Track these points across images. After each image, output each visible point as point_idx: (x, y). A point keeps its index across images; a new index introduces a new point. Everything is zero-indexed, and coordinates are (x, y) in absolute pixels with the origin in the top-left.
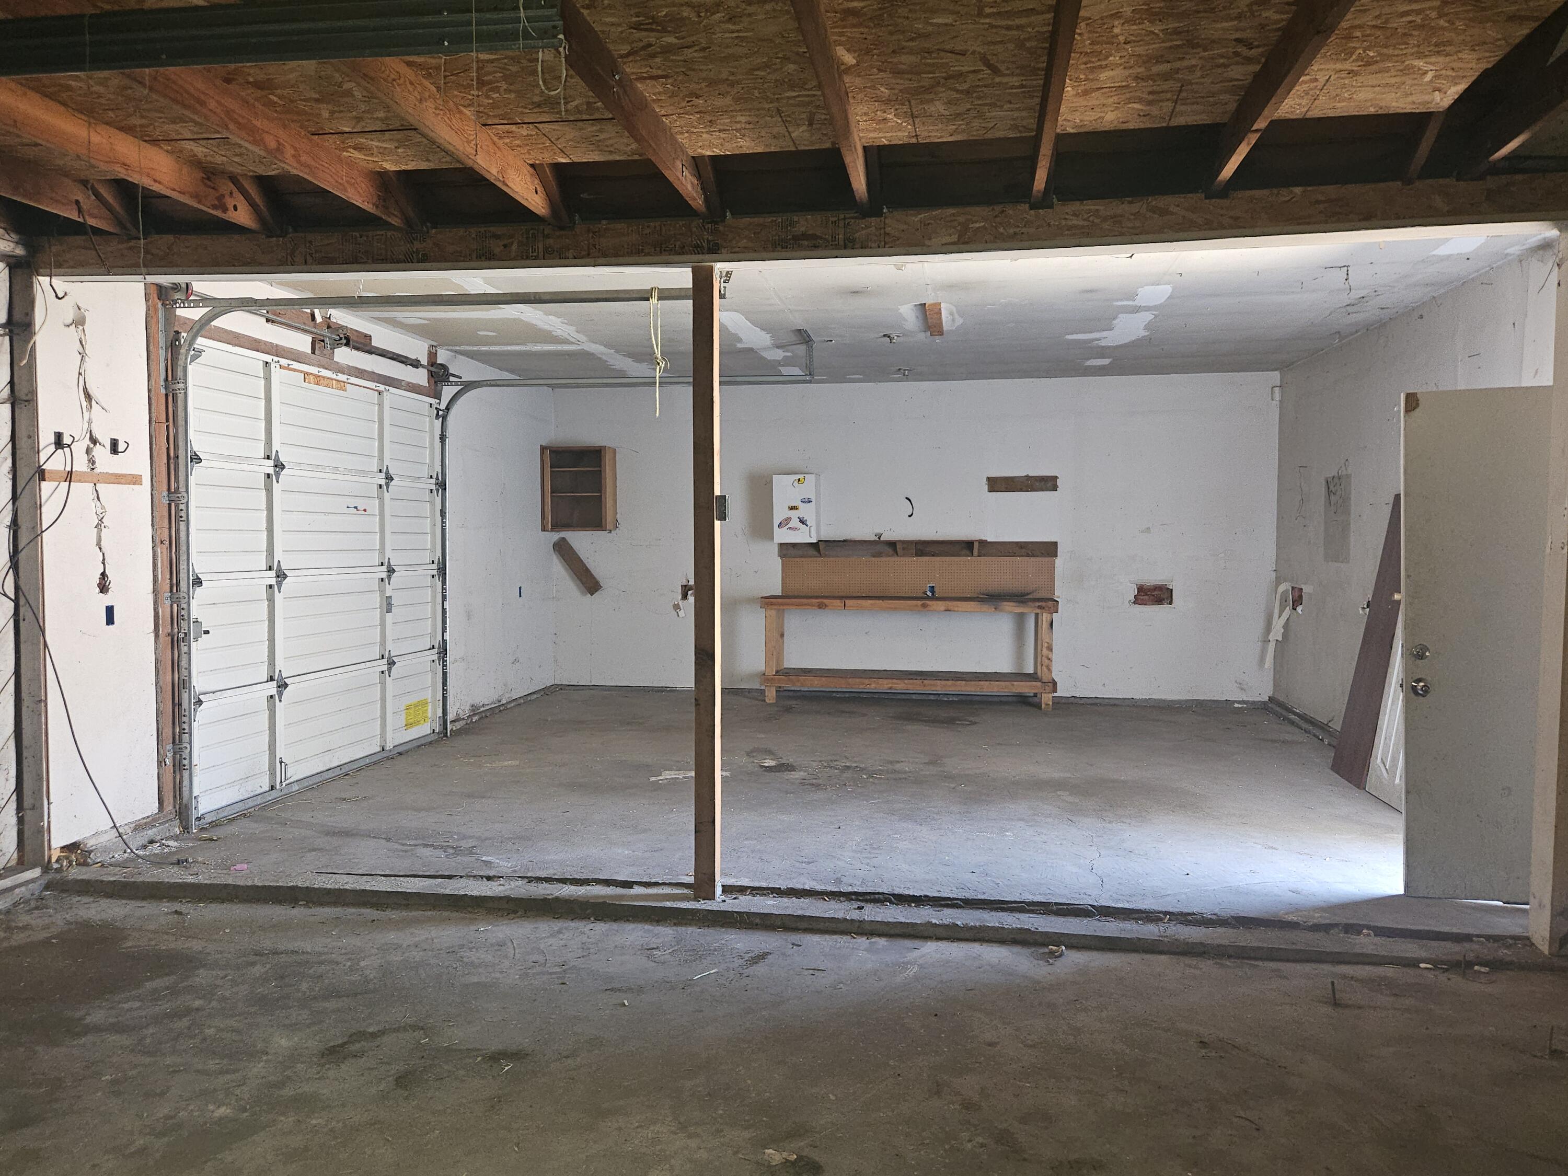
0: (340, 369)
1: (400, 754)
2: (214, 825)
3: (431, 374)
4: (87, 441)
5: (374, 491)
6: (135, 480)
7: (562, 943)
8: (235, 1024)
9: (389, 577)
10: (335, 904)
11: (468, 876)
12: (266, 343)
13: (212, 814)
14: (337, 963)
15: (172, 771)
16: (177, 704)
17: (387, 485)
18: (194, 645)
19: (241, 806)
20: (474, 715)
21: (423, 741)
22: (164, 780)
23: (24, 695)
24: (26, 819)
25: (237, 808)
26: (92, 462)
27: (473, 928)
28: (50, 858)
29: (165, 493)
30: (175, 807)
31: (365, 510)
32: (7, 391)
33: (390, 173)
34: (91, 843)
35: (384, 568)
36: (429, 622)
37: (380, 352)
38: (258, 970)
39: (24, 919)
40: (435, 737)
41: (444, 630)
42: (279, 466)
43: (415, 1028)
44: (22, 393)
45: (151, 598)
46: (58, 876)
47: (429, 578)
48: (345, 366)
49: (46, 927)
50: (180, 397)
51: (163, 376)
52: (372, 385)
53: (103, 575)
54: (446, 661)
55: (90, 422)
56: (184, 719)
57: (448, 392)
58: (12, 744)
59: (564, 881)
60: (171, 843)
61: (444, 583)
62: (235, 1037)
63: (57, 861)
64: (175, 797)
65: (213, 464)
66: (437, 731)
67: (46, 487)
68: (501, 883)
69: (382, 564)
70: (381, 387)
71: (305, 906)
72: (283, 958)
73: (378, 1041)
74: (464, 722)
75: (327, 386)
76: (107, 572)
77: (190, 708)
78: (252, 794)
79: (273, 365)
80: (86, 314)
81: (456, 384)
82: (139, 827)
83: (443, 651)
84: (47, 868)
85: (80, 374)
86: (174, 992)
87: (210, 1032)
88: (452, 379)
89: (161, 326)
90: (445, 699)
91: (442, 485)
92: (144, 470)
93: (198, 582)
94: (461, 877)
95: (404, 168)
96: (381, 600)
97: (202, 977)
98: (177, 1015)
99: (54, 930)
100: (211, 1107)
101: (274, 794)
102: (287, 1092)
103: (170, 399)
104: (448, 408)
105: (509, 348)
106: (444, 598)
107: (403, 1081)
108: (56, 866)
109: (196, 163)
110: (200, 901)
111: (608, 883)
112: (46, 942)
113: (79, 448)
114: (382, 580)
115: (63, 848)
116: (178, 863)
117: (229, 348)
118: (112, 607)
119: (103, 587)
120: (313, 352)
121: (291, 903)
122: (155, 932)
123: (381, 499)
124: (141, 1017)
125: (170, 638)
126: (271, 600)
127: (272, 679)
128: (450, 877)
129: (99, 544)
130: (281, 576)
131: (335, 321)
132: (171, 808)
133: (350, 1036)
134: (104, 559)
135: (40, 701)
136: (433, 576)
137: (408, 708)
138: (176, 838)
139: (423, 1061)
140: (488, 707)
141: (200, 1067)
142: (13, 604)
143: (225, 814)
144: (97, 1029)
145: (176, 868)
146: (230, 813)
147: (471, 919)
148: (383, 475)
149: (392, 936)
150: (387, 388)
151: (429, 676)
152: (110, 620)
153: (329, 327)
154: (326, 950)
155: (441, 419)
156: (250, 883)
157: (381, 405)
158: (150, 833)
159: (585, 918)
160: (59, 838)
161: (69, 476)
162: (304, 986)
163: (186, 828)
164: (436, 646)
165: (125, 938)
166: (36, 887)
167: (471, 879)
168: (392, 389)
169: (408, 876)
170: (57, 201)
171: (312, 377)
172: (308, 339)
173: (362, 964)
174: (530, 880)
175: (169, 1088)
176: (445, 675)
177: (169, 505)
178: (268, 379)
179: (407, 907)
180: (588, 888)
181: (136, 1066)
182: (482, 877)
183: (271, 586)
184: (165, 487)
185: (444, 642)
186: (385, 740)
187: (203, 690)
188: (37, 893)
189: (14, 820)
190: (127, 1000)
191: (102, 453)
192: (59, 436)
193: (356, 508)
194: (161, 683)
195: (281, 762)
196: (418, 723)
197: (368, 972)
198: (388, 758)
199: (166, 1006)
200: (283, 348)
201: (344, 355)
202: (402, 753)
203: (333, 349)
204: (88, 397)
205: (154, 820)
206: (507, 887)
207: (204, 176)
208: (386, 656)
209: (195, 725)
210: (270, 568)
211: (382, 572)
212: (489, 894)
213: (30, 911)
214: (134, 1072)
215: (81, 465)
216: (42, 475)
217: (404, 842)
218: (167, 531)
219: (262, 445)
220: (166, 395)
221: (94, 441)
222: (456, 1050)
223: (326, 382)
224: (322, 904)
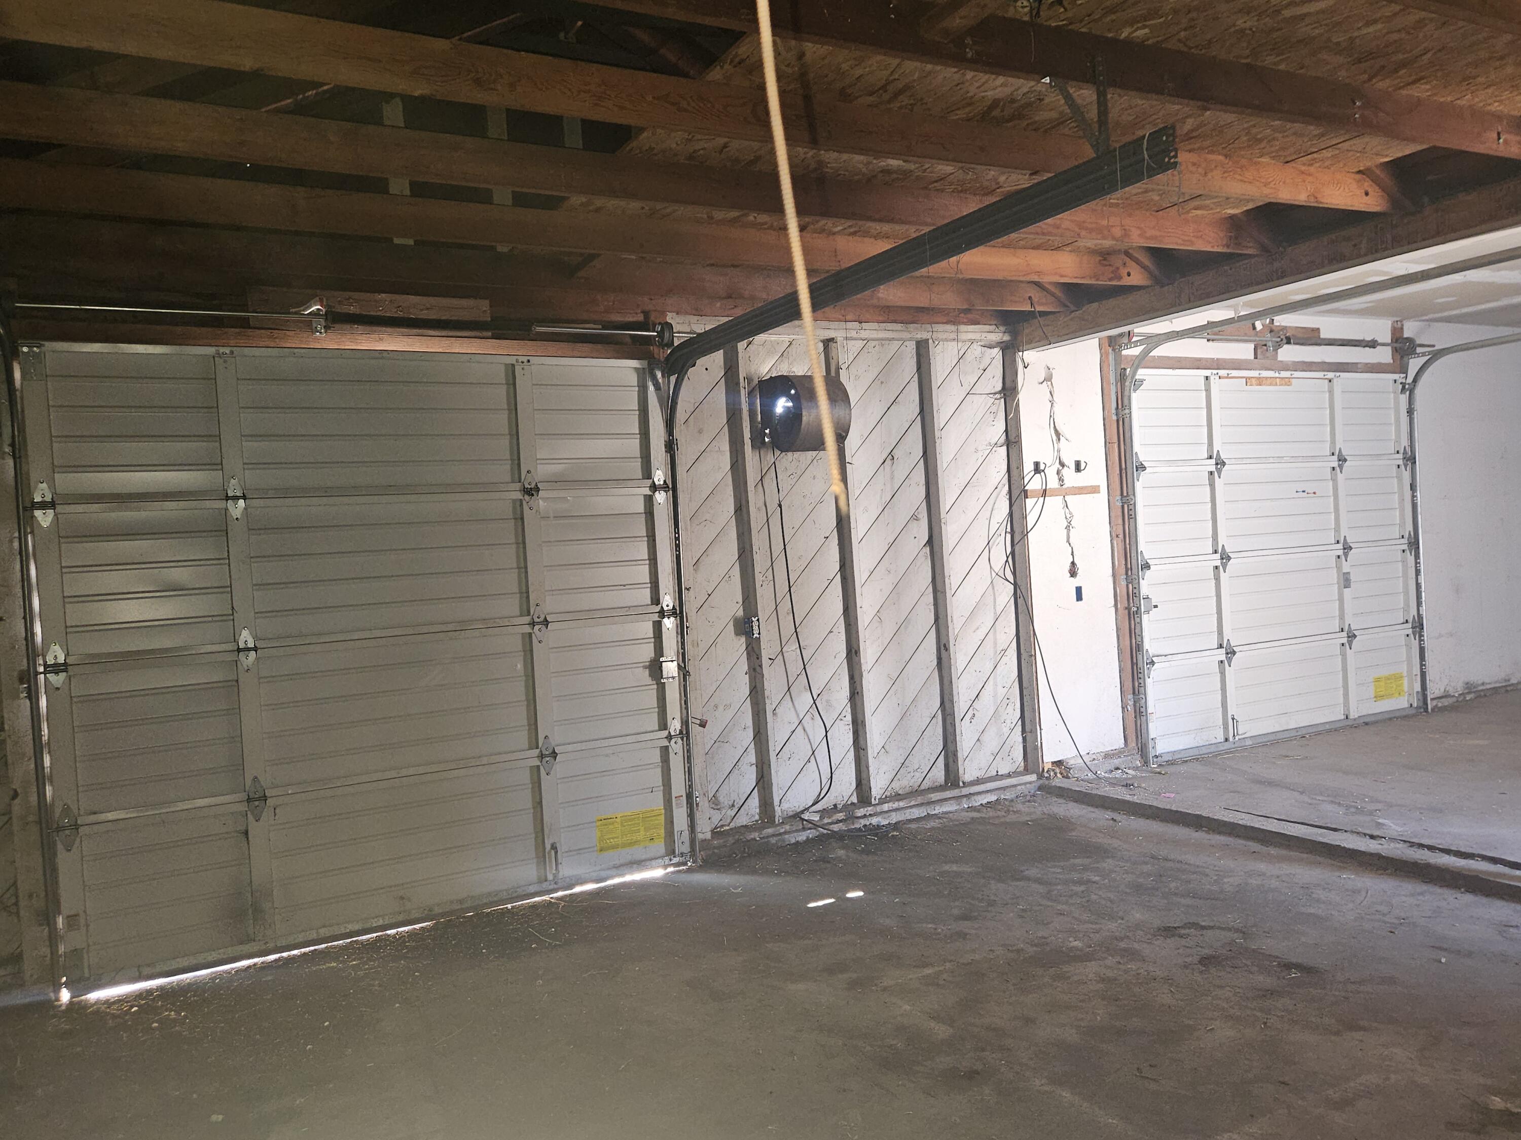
0: (1285, 367)
1: (1366, 724)
2: (1171, 763)
3: (1395, 350)
4: (1057, 465)
5: (1328, 473)
6: (1095, 490)
7: (1418, 903)
8: (1112, 897)
9: (1346, 555)
10: (1230, 834)
11: (1352, 832)
12: (1207, 360)
13: (1170, 754)
14: (1207, 875)
15: (1133, 716)
16: (1134, 664)
17: (1341, 467)
18: (1145, 618)
19: (1196, 752)
20: (1469, 693)
21: (1397, 714)
22: (1127, 721)
23: (1022, 651)
24: (1028, 739)
25: (1191, 753)
26: (1061, 480)
27: (1337, 874)
28: (1043, 769)
29: (1119, 498)
30: (1137, 745)
31: (1314, 493)
32: (1004, 437)
33: (1239, 216)
34: (1072, 762)
35: (1340, 546)
36: (1402, 597)
37: (1327, 342)
38: (1147, 868)
39: (1020, 807)
40: (1413, 711)
41: (1419, 604)
42: (1220, 463)
43: (1237, 930)
44: (1012, 438)
45: (1111, 579)
46: (1047, 782)
47: (1400, 553)
48: (1290, 363)
49: (1030, 814)
50: (1127, 420)
51: (1114, 405)
52: (1320, 374)
53: (1073, 563)
54: (1423, 636)
55: (1059, 451)
56: (1140, 675)
57: (1414, 364)
58: (1017, 685)
59: (1447, 851)
60: (1130, 772)
61: (1417, 556)
62: (1109, 904)
63: (1047, 772)
64: (1137, 737)
65: (1155, 470)
66: (1415, 705)
67: (1030, 502)
68: (1382, 843)
69: (1338, 542)
70: (1330, 375)
71: (1206, 832)
72: (1169, 864)
73: (1204, 932)
74: (1454, 699)
75: (1271, 384)
76: (1075, 561)
77: (1144, 667)
78: (1207, 743)
79: (1212, 378)
80: (1053, 372)
81: (1424, 354)
82: (1108, 756)
83: (1418, 626)
84: (1040, 776)
85: (1051, 416)
86: (1086, 868)
87: (1094, 897)
88: (1419, 350)
89: (1112, 368)
90: (1423, 675)
91: (1410, 459)
92: (1101, 480)
93: (1147, 566)
94: (1346, 831)
95: (1245, 209)
96: (1338, 575)
97: (1108, 864)
98: (1080, 882)
99: (1034, 817)
100: (1071, 939)
101: (1227, 746)
102: (1123, 945)
103: (1121, 423)
104: (1415, 381)
105: (1483, 307)
106: (1418, 572)
107: (1206, 961)
108: (1046, 775)
109: (1092, 252)
110: (1133, 815)
111: (1494, 860)
112: (1026, 823)
113: (1051, 473)
114: (1339, 557)
115: (1053, 763)
116: (1126, 785)
117: (1170, 371)
118: (1080, 588)
119: (1073, 573)
120: (1256, 358)
121: (1197, 828)
122: (1094, 829)
123: (1334, 480)
124: (1057, 878)
125: (1127, 611)
126: (1217, 579)
127: (1221, 646)
128: (1335, 830)
129: (1068, 541)
130: (1225, 558)
131: (1278, 324)
132: (1134, 745)
133: (1185, 924)
134: (1072, 552)
135: (1031, 656)
136: (1404, 551)
137: (1378, 680)
138: (1136, 768)
139: (1229, 953)
140: (1488, 687)
141: (1077, 915)
142: (1012, 586)
143: (1180, 756)
144: (1028, 879)
145: (1124, 789)
146: (1185, 756)
147: (1340, 867)
148: (1335, 458)
149: (1262, 866)
150: (1338, 374)
151: (1404, 650)
152: (1079, 597)
153: (1271, 331)
154: (1204, 865)
155: (1408, 393)
156: (1168, 807)
157: (1331, 392)
158: (1116, 762)
159: (1456, 887)
160: (1049, 756)
161: (1044, 493)
162: (1173, 885)
163: (1146, 763)
164: (1410, 620)
165: (1073, 830)
166: (1032, 788)
167: (1355, 835)
168: (1342, 374)
169: (1298, 823)
170: (1016, 302)
171: (1253, 380)
172: (1251, 346)
173: (1225, 880)
174: (1412, 844)
175: (1052, 922)
176: (1422, 650)
177: (1123, 507)
178: (1208, 390)
179: (1288, 847)
180: (1472, 862)
181: (1040, 905)
182: (1365, 835)
183: (1217, 567)
184: (1119, 492)
185: (1420, 616)
186: (1348, 710)
187: (1156, 653)
188: (1032, 791)
189: (1020, 739)
190: (1055, 866)
191: (1069, 474)
192: (1037, 464)
193: (1304, 491)
194: (1121, 646)
195: (1233, 719)
196: (1390, 696)
197: (1226, 886)
198: (1351, 727)
199: (1076, 876)
200: (1224, 360)
201: (1288, 353)
202: (1367, 723)
203: (1276, 350)
204: (1058, 434)
205: (1120, 752)
206: (1386, 846)
207: (1101, 258)
208: (1346, 628)
209: (1149, 682)
210: (1216, 552)
211: (1339, 550)
212: (1363, 849)
213: (1024, 803)
214: (1037, 908)
215: (1053, 483)
216: (1026, 494)
217: (1314, 797)
218: (1121, 527)
219: (1205, 447)
220: (1118, 421)
221: (1062, 464)
222: (1260, 953)
223: (1269, 381)
224: (1220, 833)
